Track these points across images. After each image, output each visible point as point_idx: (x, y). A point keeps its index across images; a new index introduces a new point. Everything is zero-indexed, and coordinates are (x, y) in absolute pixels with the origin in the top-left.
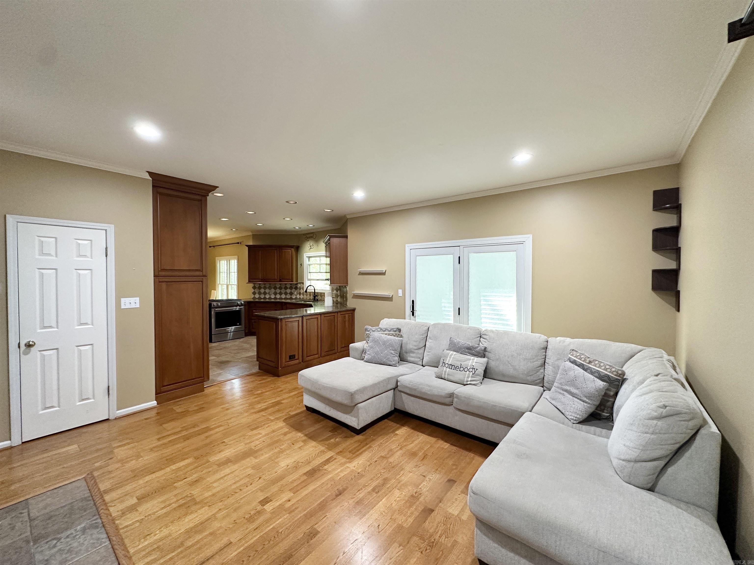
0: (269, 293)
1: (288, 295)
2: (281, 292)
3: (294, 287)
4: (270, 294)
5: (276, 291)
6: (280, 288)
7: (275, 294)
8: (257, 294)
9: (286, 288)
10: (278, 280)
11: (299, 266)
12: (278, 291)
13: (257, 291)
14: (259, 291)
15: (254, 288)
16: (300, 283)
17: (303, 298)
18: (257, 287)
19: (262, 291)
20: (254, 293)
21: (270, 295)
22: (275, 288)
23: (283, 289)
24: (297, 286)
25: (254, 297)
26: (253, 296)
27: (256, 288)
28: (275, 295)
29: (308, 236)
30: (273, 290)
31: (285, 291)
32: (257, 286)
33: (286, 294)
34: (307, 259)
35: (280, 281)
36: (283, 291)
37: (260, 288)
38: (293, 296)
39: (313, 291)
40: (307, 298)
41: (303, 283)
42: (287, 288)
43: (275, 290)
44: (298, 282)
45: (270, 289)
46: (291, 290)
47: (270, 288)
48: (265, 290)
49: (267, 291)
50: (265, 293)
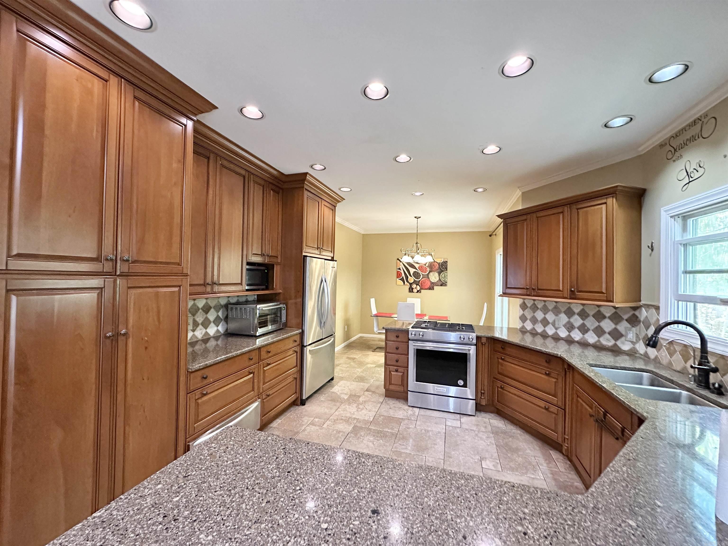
0: (554, 324)
1: (607, 336)
2: (583, 325)
3: (626, 317)
4: (557, 326)
5: (572, 320)
6: (583, 315)
7: (570, 327)
8: (528, 322)
9: (599, 316)
10: (567, 293)
11: (645, 251)
12: (577, 321)
13: (528, 314)
14: (532, 314)
15: (524, 306)
16: (648, 306)
17: (656, 357)
18: (529, 305)
19: (539, 315)
20: (523, 318)
21: (556, 329)
22: (570, 313)
23: (591, 318)
24: (637, 313)
25: (523, 327)
26: (518, 325)
27: (527, 307)
28: (569, 332)
29: (675, 143)
30: (564, 318)
31: (597, 324)
32: (529, 303)
33: (599, 332)
34: (677, 225)
35: (573, 296)
36: (591, 323)
37: (534, 308)
38: (623, 343)
39: (697, 344)
40: (670, 363)
41: (657, 308)
42: (604, 317)
43: (569, 318)
44: (642, 302)
45: (557, 315)
46: (616, 324)
47: (556, 311)
48: (545, 314)
49: (550, 317)
50: (545, 322)
